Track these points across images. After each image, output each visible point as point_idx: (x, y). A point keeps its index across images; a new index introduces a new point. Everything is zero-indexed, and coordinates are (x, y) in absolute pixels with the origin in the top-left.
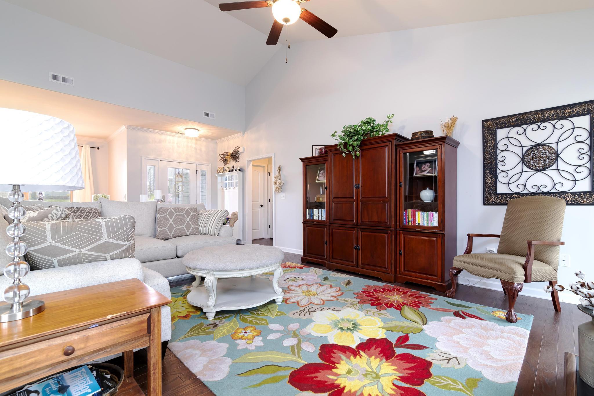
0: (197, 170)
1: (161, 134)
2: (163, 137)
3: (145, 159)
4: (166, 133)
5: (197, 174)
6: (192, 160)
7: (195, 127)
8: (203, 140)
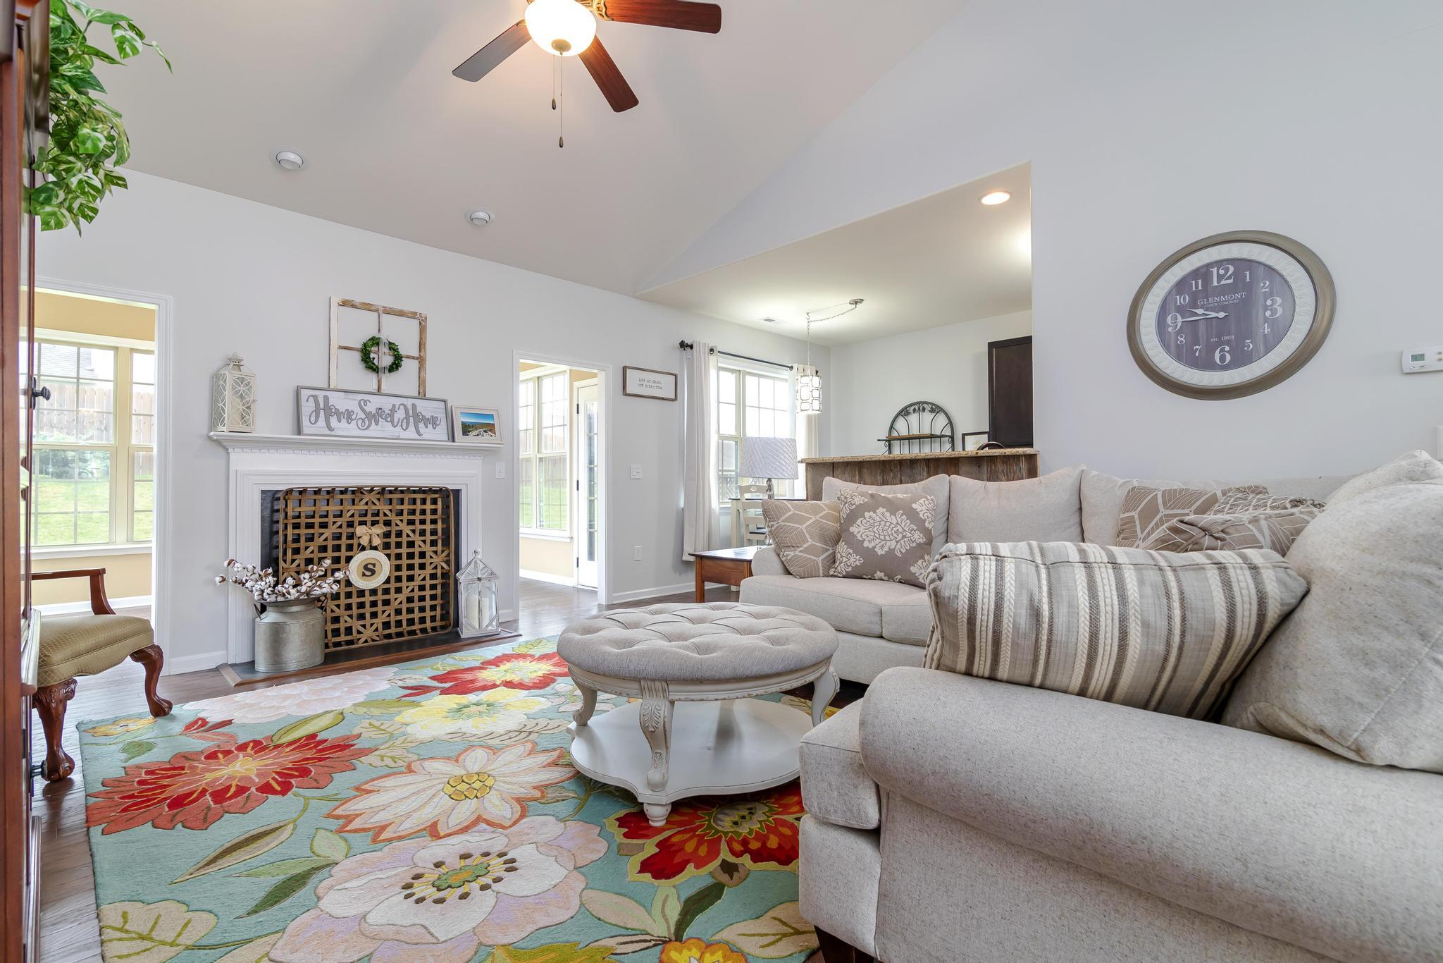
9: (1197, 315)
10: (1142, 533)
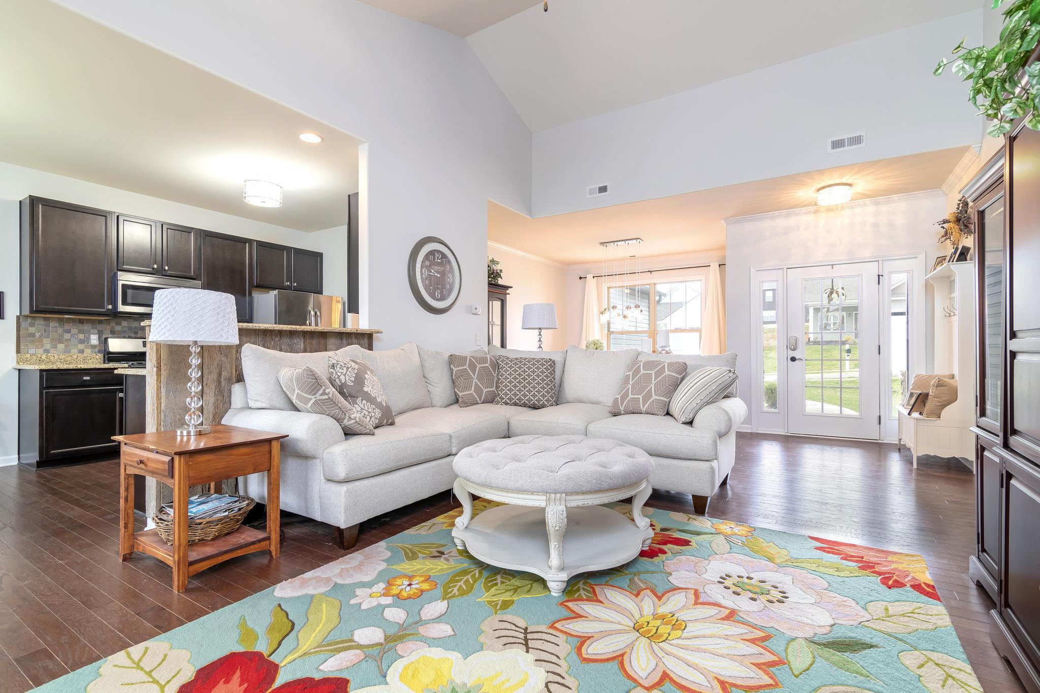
0: (879, 276)
1: (788, 216)
2: (792, 221)
3: (757, 271)
4: (798, 212)
5: (879, 284)
6: (866, 254)
7: (844, 180)
8: (896, 198)
9: (431, 272)
10: (474, 375)
